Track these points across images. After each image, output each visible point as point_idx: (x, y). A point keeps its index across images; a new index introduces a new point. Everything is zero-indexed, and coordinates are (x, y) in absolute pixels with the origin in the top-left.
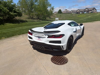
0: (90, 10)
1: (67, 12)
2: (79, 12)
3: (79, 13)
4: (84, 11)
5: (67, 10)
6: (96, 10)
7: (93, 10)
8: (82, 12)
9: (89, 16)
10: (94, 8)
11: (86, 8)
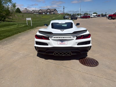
0: (52, 12)
1: (27, 11)
2: (41, 12)
3: (42, 14)
4: (46, 12)
5: (27, 9)
6: (57, 11)
7: (55, 12)
8: (44, 12)
9: (53, 17)
10: (55, 9)
11: (48, 9)
